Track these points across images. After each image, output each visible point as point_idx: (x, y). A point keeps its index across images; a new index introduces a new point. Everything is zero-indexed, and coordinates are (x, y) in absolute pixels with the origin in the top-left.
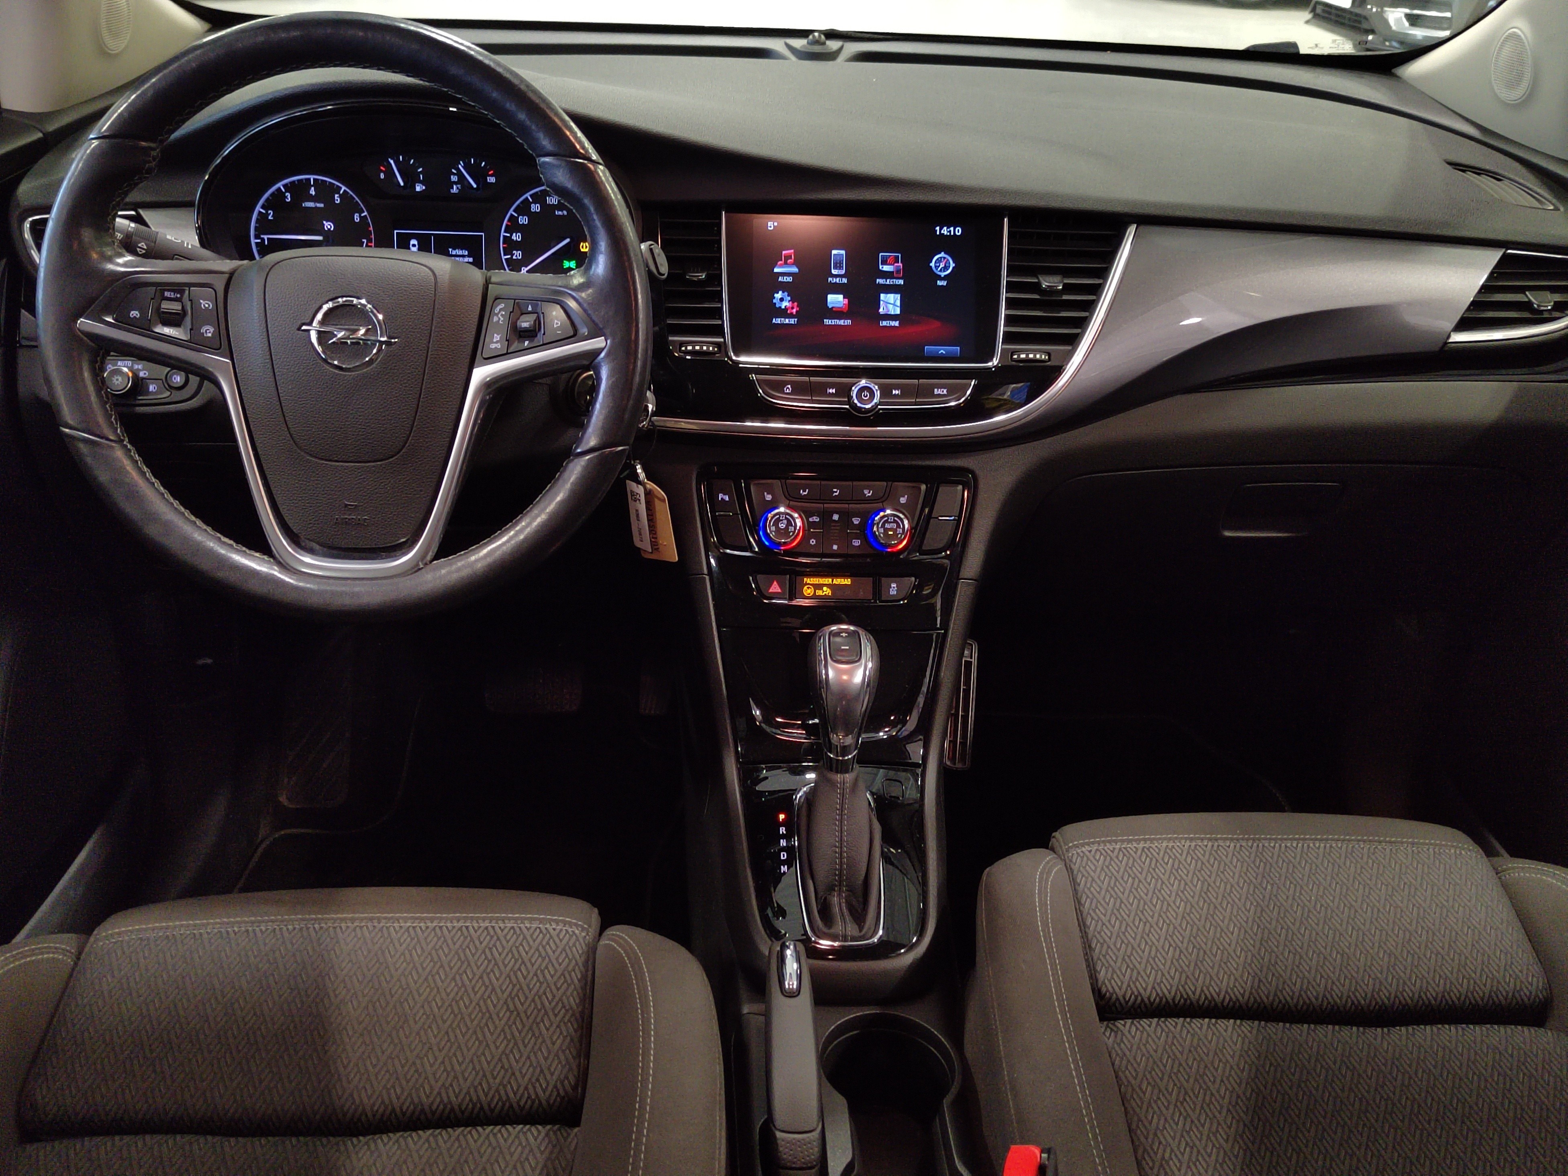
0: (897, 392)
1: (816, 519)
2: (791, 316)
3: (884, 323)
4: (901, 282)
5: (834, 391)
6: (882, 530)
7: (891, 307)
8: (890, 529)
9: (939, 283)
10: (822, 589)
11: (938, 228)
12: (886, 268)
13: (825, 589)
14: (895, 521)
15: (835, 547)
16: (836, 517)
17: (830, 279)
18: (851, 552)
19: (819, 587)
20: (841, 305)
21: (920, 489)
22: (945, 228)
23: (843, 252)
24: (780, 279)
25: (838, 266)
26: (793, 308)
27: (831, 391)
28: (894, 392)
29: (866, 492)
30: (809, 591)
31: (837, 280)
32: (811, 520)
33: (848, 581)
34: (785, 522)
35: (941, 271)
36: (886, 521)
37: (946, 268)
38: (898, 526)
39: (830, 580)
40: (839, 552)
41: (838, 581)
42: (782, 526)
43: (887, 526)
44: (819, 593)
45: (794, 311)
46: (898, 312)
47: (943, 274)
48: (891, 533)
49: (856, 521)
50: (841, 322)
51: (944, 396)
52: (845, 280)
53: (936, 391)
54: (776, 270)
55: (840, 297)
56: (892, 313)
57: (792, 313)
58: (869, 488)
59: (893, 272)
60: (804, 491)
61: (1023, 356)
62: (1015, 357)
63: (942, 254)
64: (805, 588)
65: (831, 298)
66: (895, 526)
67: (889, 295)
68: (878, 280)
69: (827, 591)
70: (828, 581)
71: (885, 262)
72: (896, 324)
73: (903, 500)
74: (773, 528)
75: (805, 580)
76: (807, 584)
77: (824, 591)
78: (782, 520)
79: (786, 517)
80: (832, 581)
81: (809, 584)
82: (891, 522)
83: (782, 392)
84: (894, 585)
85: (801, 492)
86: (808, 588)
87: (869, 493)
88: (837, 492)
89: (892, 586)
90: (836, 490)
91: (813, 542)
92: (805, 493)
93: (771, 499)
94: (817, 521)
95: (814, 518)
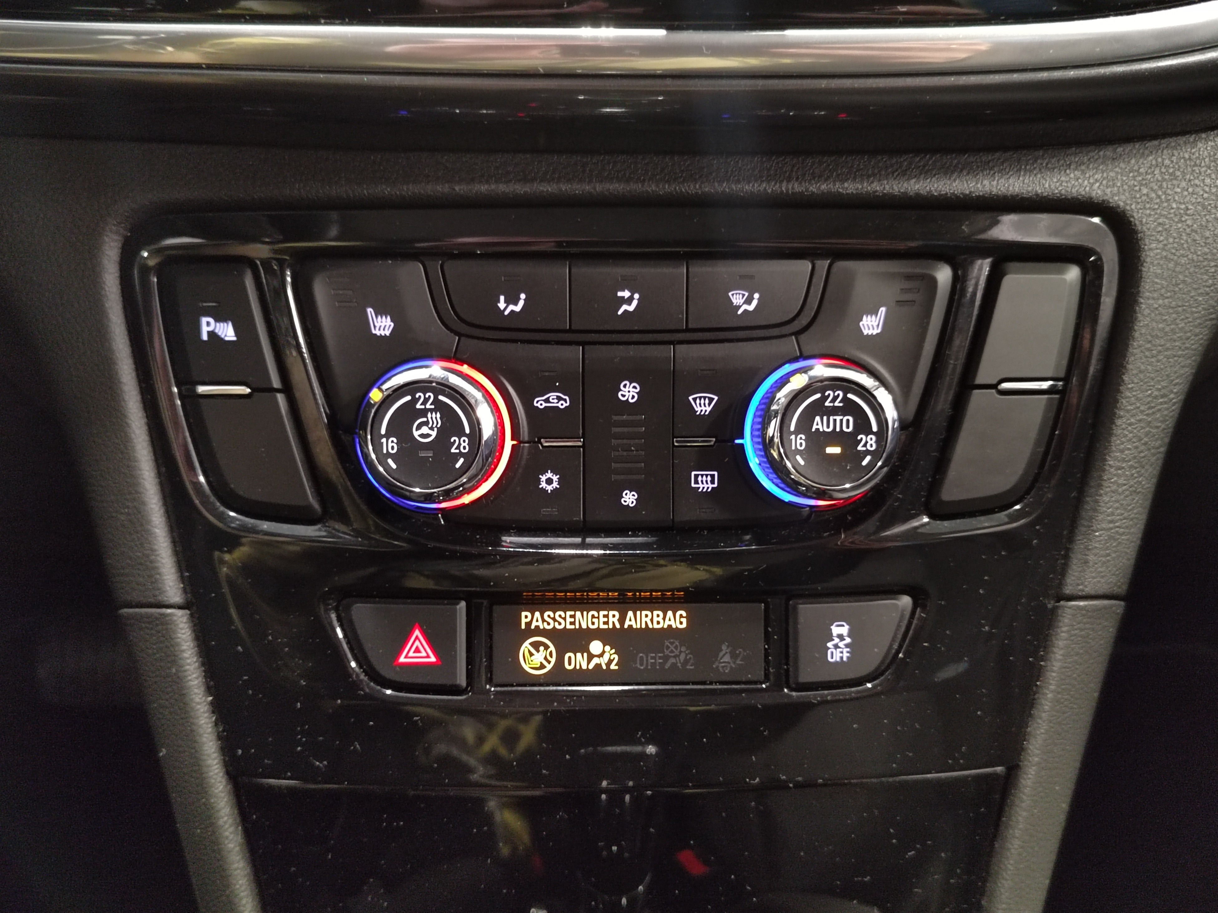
6: (799, 442)
8: (835, 437)
10: (584, 649)
13: (596, 647)
14: (850, 408)
18: (686, 514)
21: (933, 282)
29: (737, 298)
30: (539, 657)
32: (539, 403)
34: (435, 418)
36: (818, 409)
38: (862, 425)
39: (614, 617)
43: (819, 424)
44: (577, 661)
48: (835, 450)
58: (747, 285)
60: (512, 300)
64: (526, 646)
66: (847, 422)
69: (602, 655)
70: (606, 619)
74: (391, 445)
75: (525, 617)
76: (530, 632)
77: (591, 657)
78: (424, 413)
79: (436, 402)
80: (622, 620)
81: (538, 632)
82: (834, 411)
84: (840, 629)
85: (502, 305)
86: (536, 646)
87: (749, 301)
88: (629, 301)
89: (836, 630)
90: (626, 294)
91: (549, 481)
92: (518, 308)
93: (388, 333)
94: (563, 405)
95: (552, 396)
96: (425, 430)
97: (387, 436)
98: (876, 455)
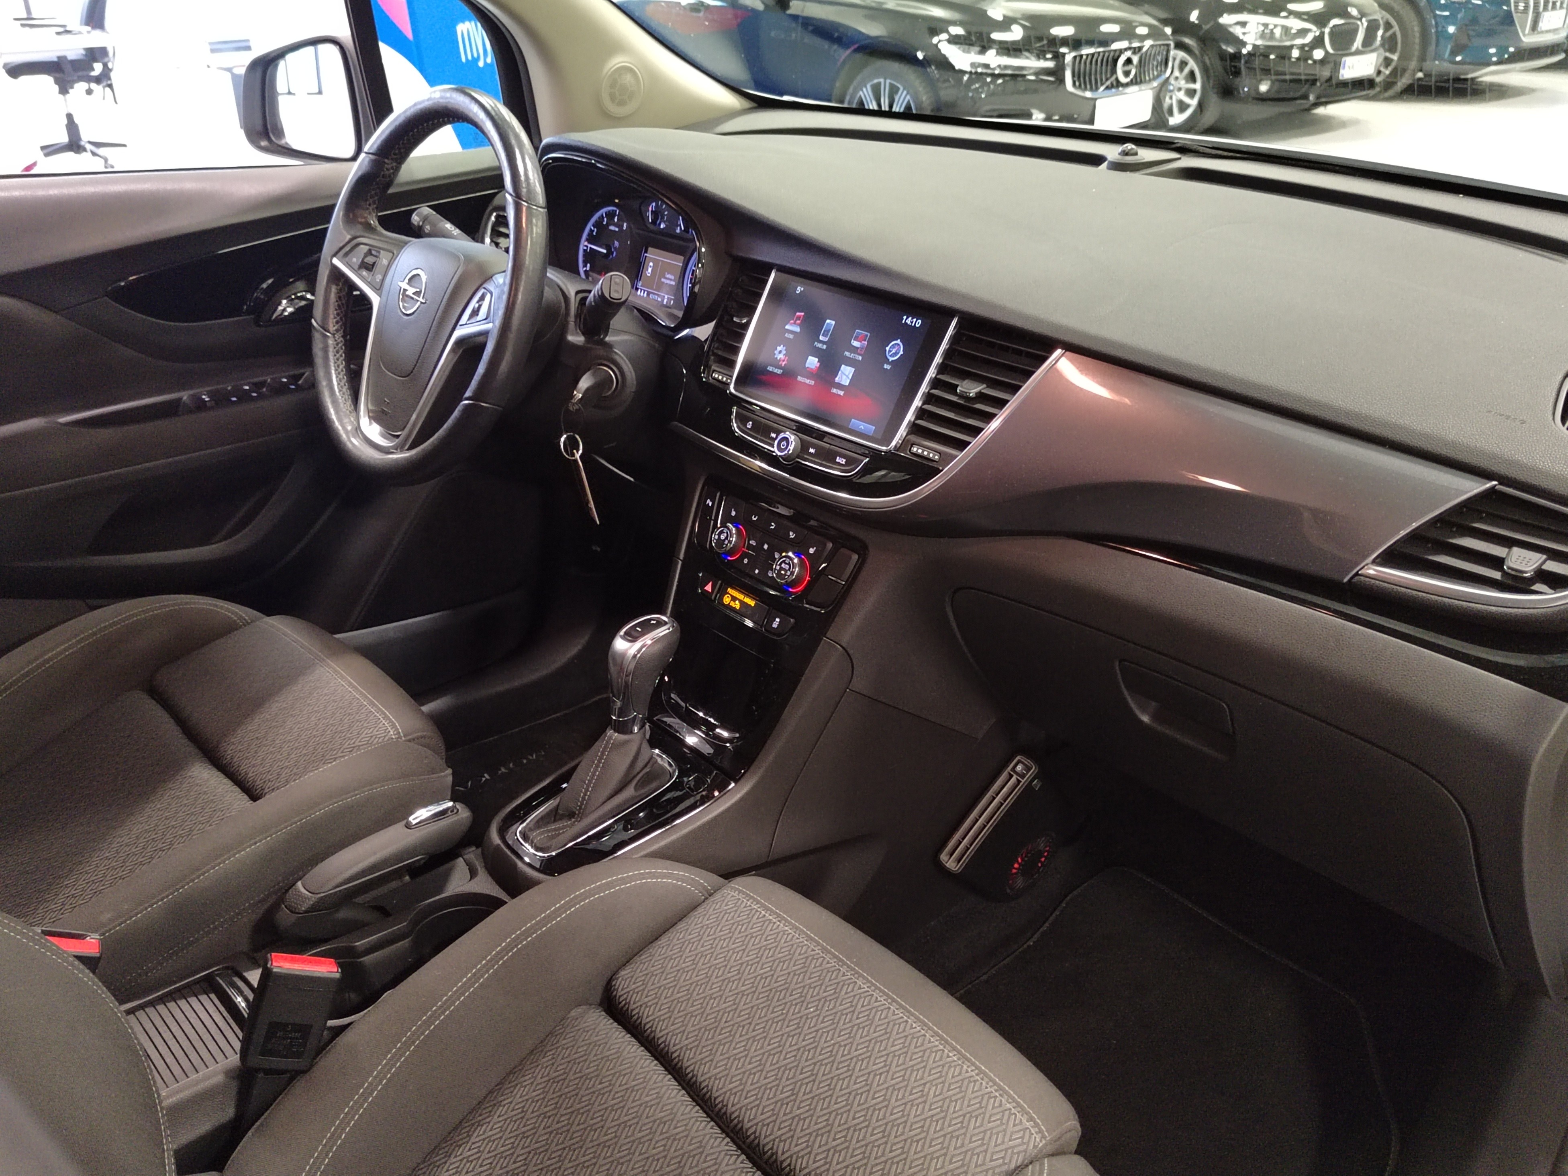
0: (812, 451)
1: (753, 542)
2: (780, 367)
3: (835, 391)
4: (860, 358)
5: (774, 436)
6: (778, 568)
7: (844, 377)
9: (886, 366)
10: (735, 602)
11: (905, 317)
12: (856, 344)
13: (737, 602)
14: (789, 564)
15: (757, 571)
16: (766, 546)
17: (816, 343)
19: (734, 599)
20: (813, 367)
21: (826, 546)
22: (910, 318)
23: (833, 323)
24: (786, 335)
25: (824, 334)
27: (772, 435)
28: (810, 450)
29: (791, 533)
30: (727, 600)
31: (820, 345)
33: (752, 603)
34: (725, 535)
35: (891, 355)
36: (784, 561)
37: (895, 354)
39: (743, 596)
41: (748, 600)
42: (722, 537)
43: (783, 565)
44: (732, 604)
45: (784, 363)
46: (847, 383)
47: (891, 359)
50: (808, 381)
51: (842, 465)
52: (825, 347)
53: (838, 460)
54: (787, 327)
55: (816, 360)
56: (843, 383)
58: (795, 533)
59: (857, 348)
60: (755, 517)
61: (920, 451)
62: (908, 447)
63: (898, 341)
64: (726, 596)
65: (810, 359)
67: (847, 367)
68: (845, 353)
69: (737, 605)
70: (741, 596)
71: (856, 339)
73: (810, 551)
74: (717, 537)
75: (729, 589)
80: (744, 599)
83: (745, 426)
84: (778, 620)
87: (793, 535)
88: (773, 525)
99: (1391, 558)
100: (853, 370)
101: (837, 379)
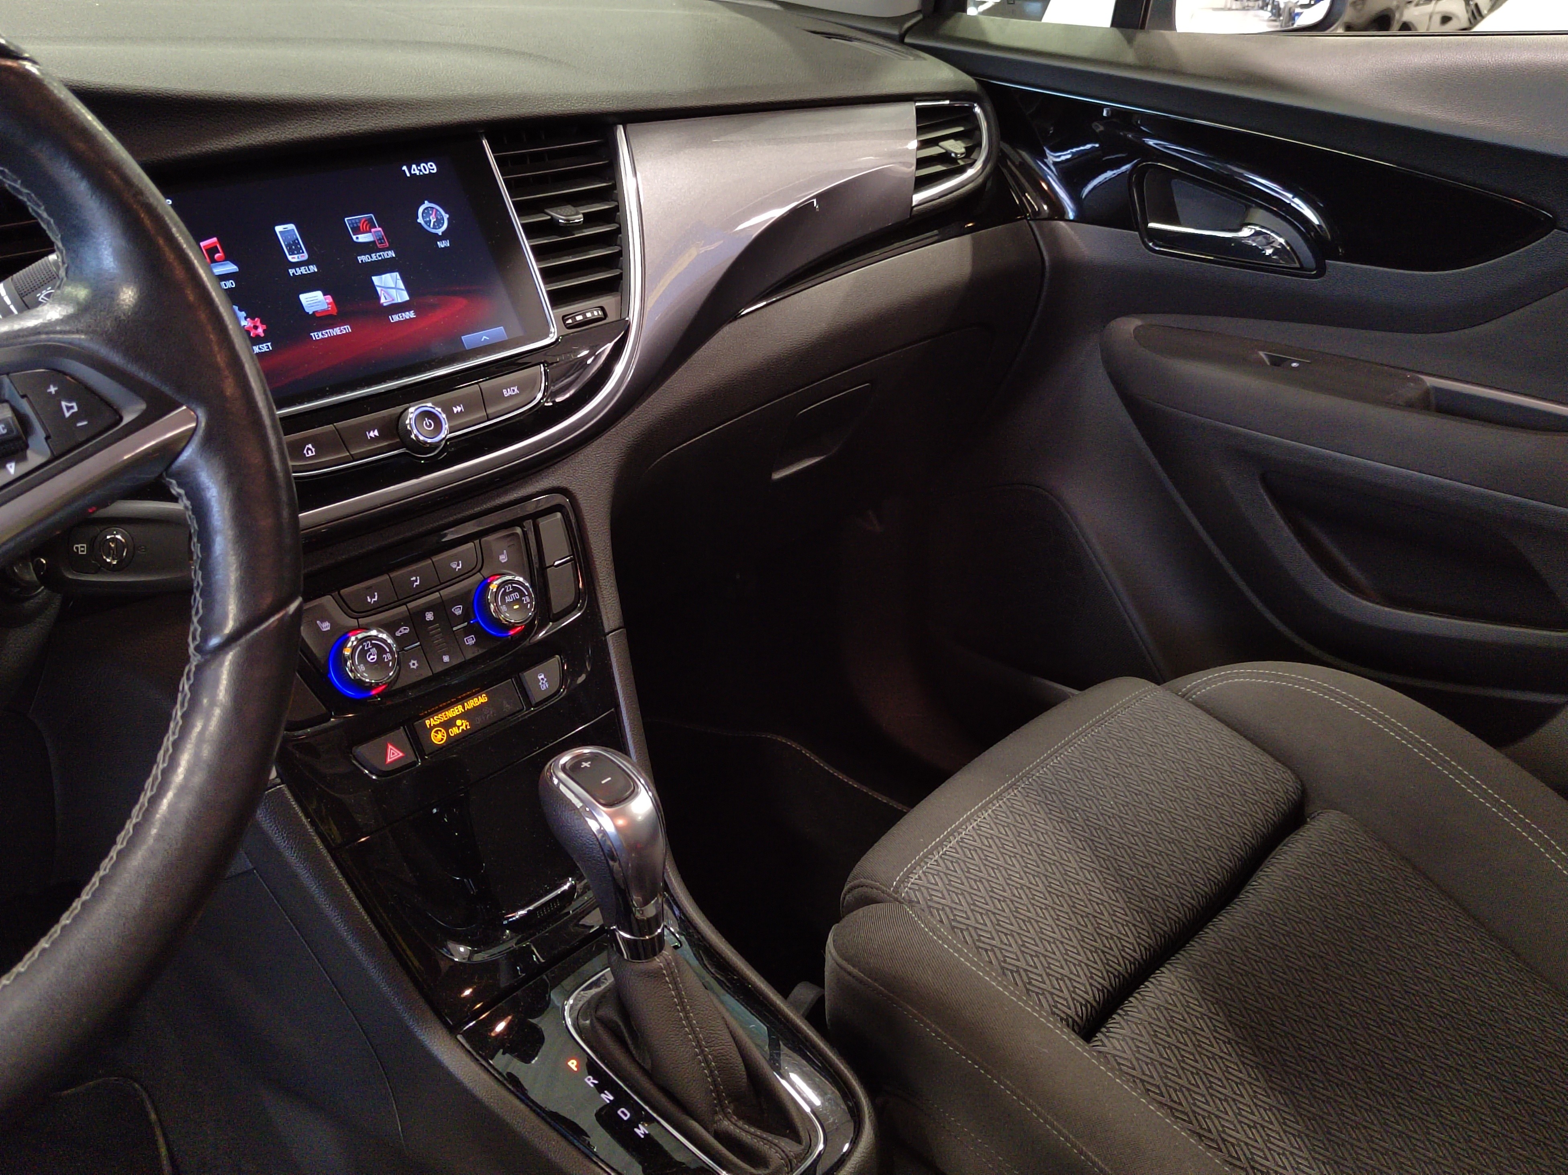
0: (459, 409)
1: (404, 630)
3: (396, 318)
5: (376, 433)
6: (504, 608)
7: (393, 292)
8: (516, 601)
9: (442, 244)
10: (455, 725)
11: (405, 168)
12: (363, 238)
13: (459, 722)
14: (515, 590)
15: (446, 659)
16: (429, 616)
17: (291, 271)
18: (470, 655)
19: (448, 724)
20: (325, 307)
21: (517, 534)
22: (414, 166)
25: (294, 248)
26: (256, 327)
27: (372, 434)
28: (455, 410)
29: (454, 565)
30: (440, 736)
31: (303, 270)
32: (398, 634)
33: (483, 699)
34: (374, 650)
35: (434, 228)
36: (505, 594)
37: (439, 222)
38: (522, 594)
39: (460, 707)
40: (456, 662)
41: (473, 703)
42: (372, 658)
43: (508, 599)
44: (454, 731)
45: (260, 331)
46: (406, 297)
47: (440, 232)
48: (516, 607)
49: (458, 611)
50: (337, 331)
51: (516, 396)
52: (313, 268)
53: (507, 393)
55: (318, 295)
56: (400, 301)
57: (258, 336)
58: (456, 558)
59: (374, 242)
60: (372, 596)
61: (579, 318)
62: (570, 321)
63: (427, 204)
64: (432, 735)
65: (305, 298)
66: (516, 595)
67: (383, 276)
68: (360, 258)
69: (462, 725)
70: (458, 710)
71: (357, 231)
72: (410, 315)
73: (503, 558)
74: (362, 668)
75: (427, 722)
76: (432, 728)
77: (459, 727)
78: (369, 650)
79: (372, 644)
80: (464, 708)
81: (435, 726)
82: (510, 593)
83: (303, 457)
84: (541, 676)
85: (369, 600)
86: (436, 732)
87: (458, 565)
88: (416, 581)
89: (540, 678)
90: (414, 578)
91: (414, 664)
92: (376, 599)
93: (329, 628)
94: (407, 631)
95: (402, 629)
96: (372, 657)
97: (359, 664)
98: (531, 603)
99: (922, 183)
100: (396, 275)
101: (383, 300)
